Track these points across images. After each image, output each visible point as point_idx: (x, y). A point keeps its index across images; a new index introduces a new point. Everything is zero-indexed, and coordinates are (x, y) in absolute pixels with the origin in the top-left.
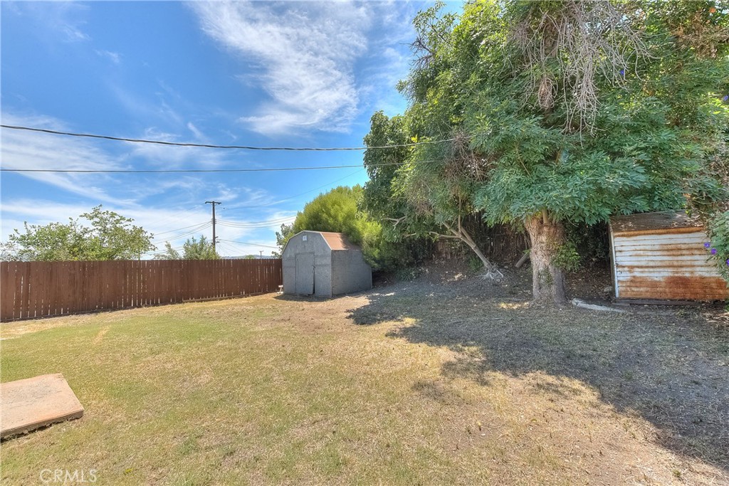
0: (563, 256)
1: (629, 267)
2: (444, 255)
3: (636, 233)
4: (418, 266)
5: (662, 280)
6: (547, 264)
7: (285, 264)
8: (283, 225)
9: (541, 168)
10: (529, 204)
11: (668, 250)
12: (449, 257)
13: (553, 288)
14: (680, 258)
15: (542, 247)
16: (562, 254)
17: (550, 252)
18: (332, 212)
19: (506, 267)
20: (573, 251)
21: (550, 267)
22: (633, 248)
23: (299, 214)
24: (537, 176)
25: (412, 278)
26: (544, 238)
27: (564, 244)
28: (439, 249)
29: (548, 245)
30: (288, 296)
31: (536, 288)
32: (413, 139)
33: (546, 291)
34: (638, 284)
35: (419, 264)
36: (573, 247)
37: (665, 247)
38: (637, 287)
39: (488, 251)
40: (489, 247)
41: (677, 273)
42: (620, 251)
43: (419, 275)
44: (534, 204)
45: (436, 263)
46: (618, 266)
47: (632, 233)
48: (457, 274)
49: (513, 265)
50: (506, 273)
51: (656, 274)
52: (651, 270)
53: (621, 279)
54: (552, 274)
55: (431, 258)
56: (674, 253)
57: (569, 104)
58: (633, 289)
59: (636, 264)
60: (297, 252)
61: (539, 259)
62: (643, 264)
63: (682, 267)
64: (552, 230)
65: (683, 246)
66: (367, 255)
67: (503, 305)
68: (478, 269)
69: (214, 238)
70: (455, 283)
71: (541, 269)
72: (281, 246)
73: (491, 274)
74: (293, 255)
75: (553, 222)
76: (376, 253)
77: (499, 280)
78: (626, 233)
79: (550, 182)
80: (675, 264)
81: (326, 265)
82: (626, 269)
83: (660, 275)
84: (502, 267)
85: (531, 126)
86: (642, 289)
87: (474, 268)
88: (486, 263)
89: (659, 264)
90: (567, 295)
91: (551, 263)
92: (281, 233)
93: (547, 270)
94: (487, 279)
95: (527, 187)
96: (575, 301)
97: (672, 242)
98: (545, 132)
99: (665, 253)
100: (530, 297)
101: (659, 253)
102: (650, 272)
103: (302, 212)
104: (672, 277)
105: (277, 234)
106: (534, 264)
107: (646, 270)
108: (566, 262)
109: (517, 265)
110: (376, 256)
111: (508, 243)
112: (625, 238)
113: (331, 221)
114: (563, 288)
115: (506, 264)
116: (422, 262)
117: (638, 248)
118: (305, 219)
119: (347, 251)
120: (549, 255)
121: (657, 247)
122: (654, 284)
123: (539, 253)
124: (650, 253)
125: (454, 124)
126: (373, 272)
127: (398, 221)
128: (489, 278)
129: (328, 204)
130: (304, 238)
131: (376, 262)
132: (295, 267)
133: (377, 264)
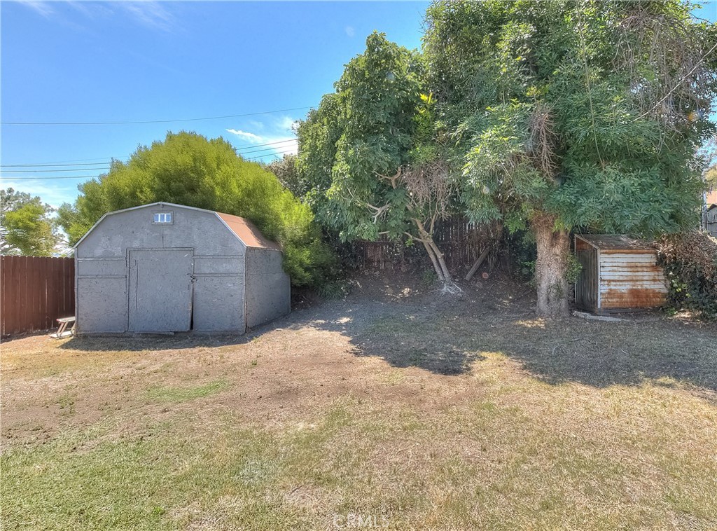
1: (607, 281)
3: (614, 251)
4: (346, 278)
5: (626, 292)
6: (560, 277)
7: (81, 269)
11: (631, 267)
14: (637, 274)
21: (562, 280)
22: (611, 264)
26: (557, 250)
29: (564, 258)
30: (87, 340)
33: (556, 306)
34: (612, 296)
37: (630, 265)
38: (611, 298)
41: (634, 286)
42: (603, 267)
43: (350, 290)
45: (366, 273)
46: (602, 280)
47: (611, 251)
48: (402, 288)
51: (623, 287)
52: (621, 283)
53: (602, 291)
56: (635, 270)
58: (610, 300)
59: (612, 278)
61: (552, 272)
62: (616, 278)
63: (637, 281)
65: (639, 265)
68: (432, 283)
71: (553, 282)
78: (608, 251)
80: (634, 278)
82: (606, 283)
83: (624, 288)
86: (614, 300)
87: (428, 281)
89: (625, 278)
91: (565, 276)
93: (558, 284)
97: (634, 260)
99: (629, 269)
101: (626, 269)
102: (620, 285)
104: (632, 289)
107: (618, 283)
109: (467, 277)
112: (606, 255)
117: (614, 264)
119: (265, 251)
120: (562, 268)
121: (625, 265)
122: (621, 296)
123: (554, 266)
124: (620, 269)
126: (293, 287)
127: (379, 210)
128: (448, 293)
129: (208, 160)
130: (163, 218)
131: (307, 269)
132: (127, 278)
133: (307, 274)
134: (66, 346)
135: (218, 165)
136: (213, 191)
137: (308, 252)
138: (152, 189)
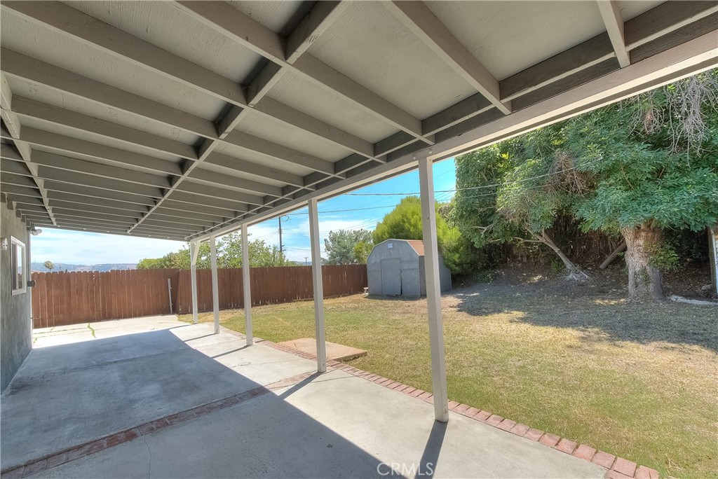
0: (662, 258)
2: (520, 258)
4: (492, 269)
6: (645, 264)
7: (370, 268)
8: (331, 232)
9: (646, 184)
10: (638, 216)
12: (525, 260)
13: (651, 286)
15: (639, 250)
16: (660, 256)
17: (647, 254)
18: (412, 221)
19: (590, 268)
20: (673, 253)
21: (647, 268)
23: (379, 224)
24: (642, 191)
25: (489, 281)
26: (641, 242)
27: (662, 247)
28: (514, 253)
29: (646, 248)
30: (373, 296)
31: (632, 286)
32: (504, 156)
33: (642, 288)
35: (494, 268)
36: (671, 249)
39: (569, 254)
40: (570, 250)
43: (495, 277)
44: (642, 216)
45: (512, 266)
48: (536, 276)
49: (597, 266)
50: (591, 274)
54: (650, 274)
55: (506, 261)
57: (675, 129)
60: (383, 258)
61: (636, 261)
64: (650, 235)
66: (448, 259)
67: (598, 302)
68: (560, 271)
69: (281, 246)
70: (536, 284)
71: (638, 269)
72: (329, 252)
73: (574, 274)
74: (378, 261)
75: (651, 227)
76: (456, 257)
77: (584, 281)
79: (656, 196)
81: (413, 269)
84: (585, 268)
85: (641, 152)
87: (555, 270)
88: (569, 265)
90: (664, 293)
91: (649, 264)
92: (328, 240)
93: (644, 271)
94: (571, 280)
95: (632, 200)
96: (674, 298)
98: (652, 155)
100: (625, 294)
103: (381, 222)
105: (325, 240)
106: (630, 265)
108: (665, 263)
109: (602, 266)
110: (457, 261)
111: (589, 245)
113: (412, 230)
114: (661, 286)
115: (589, 266)
116: (497, 265)
118: (386, 228)
120: (646, 257)
123: (636, 255)
125: (556, 147)
126: (452, 275)
127: (485, 229)
128: (573, 279)
129: (408, 215)
130: (390, 246)
131: (457, 266)
132: (381, 272)
133: (457, 268)
134: (365, 297)
135: (412, 216)
136: (409, 229)
137: (457, 255)
138: (388, 233)
